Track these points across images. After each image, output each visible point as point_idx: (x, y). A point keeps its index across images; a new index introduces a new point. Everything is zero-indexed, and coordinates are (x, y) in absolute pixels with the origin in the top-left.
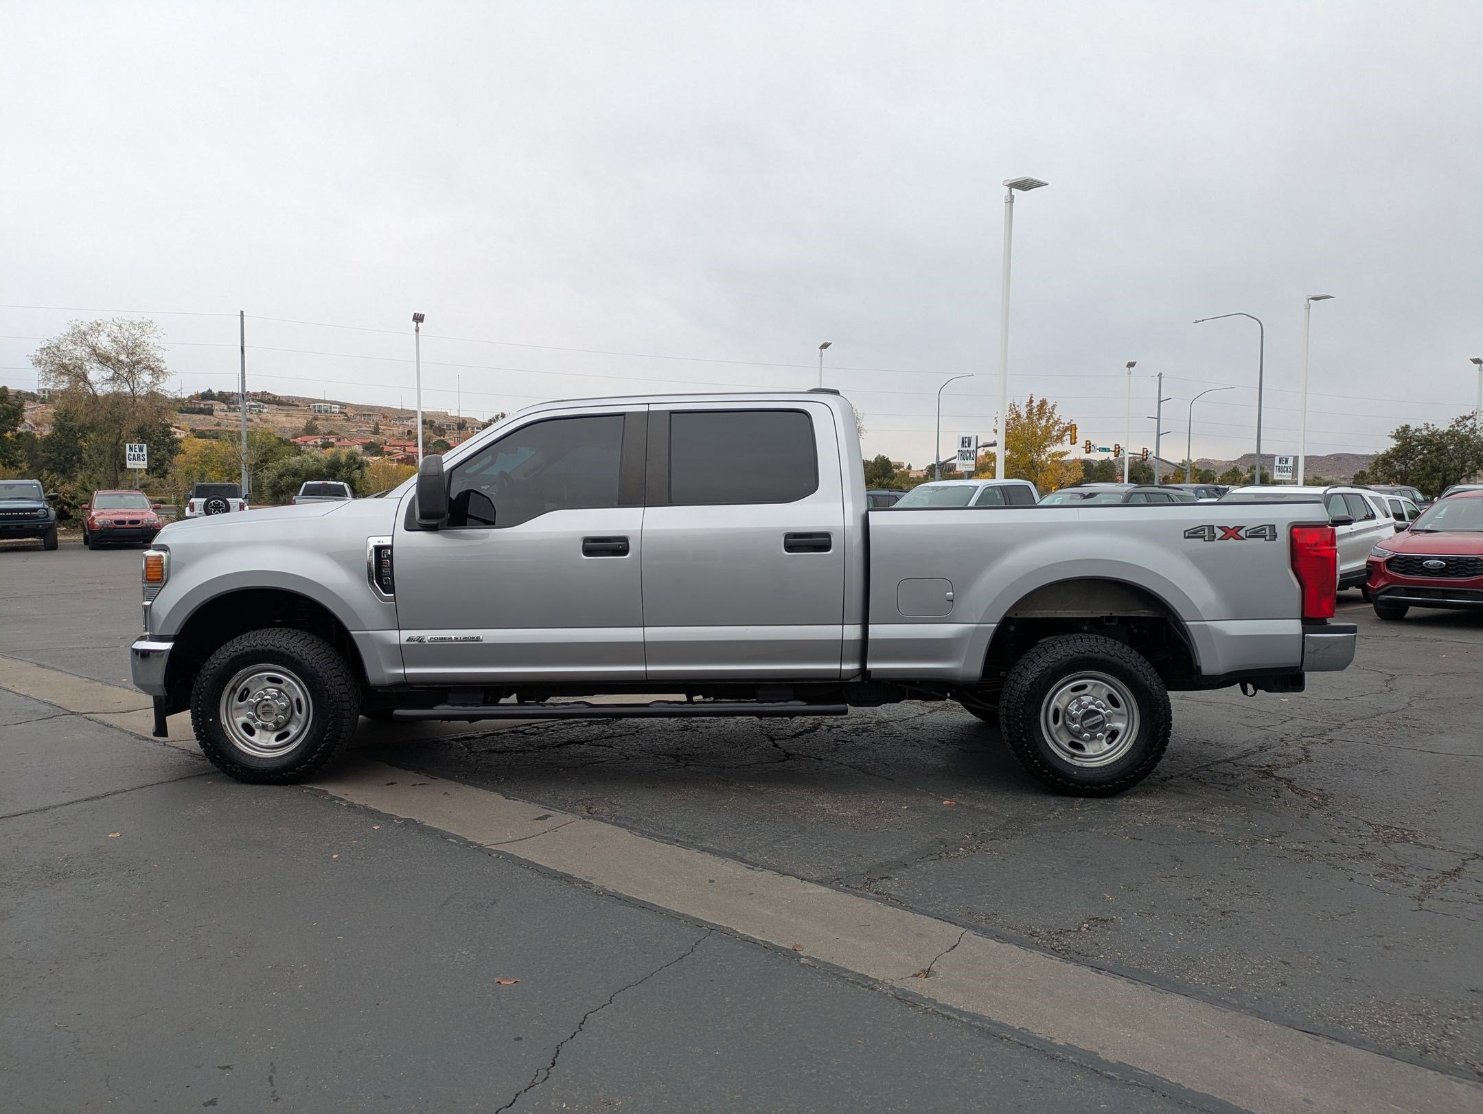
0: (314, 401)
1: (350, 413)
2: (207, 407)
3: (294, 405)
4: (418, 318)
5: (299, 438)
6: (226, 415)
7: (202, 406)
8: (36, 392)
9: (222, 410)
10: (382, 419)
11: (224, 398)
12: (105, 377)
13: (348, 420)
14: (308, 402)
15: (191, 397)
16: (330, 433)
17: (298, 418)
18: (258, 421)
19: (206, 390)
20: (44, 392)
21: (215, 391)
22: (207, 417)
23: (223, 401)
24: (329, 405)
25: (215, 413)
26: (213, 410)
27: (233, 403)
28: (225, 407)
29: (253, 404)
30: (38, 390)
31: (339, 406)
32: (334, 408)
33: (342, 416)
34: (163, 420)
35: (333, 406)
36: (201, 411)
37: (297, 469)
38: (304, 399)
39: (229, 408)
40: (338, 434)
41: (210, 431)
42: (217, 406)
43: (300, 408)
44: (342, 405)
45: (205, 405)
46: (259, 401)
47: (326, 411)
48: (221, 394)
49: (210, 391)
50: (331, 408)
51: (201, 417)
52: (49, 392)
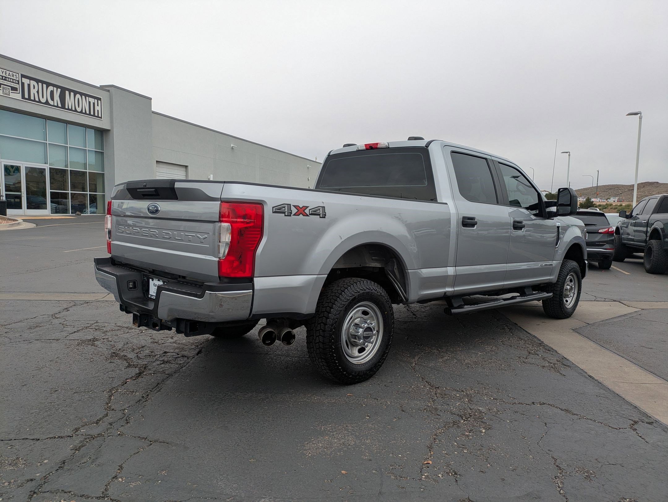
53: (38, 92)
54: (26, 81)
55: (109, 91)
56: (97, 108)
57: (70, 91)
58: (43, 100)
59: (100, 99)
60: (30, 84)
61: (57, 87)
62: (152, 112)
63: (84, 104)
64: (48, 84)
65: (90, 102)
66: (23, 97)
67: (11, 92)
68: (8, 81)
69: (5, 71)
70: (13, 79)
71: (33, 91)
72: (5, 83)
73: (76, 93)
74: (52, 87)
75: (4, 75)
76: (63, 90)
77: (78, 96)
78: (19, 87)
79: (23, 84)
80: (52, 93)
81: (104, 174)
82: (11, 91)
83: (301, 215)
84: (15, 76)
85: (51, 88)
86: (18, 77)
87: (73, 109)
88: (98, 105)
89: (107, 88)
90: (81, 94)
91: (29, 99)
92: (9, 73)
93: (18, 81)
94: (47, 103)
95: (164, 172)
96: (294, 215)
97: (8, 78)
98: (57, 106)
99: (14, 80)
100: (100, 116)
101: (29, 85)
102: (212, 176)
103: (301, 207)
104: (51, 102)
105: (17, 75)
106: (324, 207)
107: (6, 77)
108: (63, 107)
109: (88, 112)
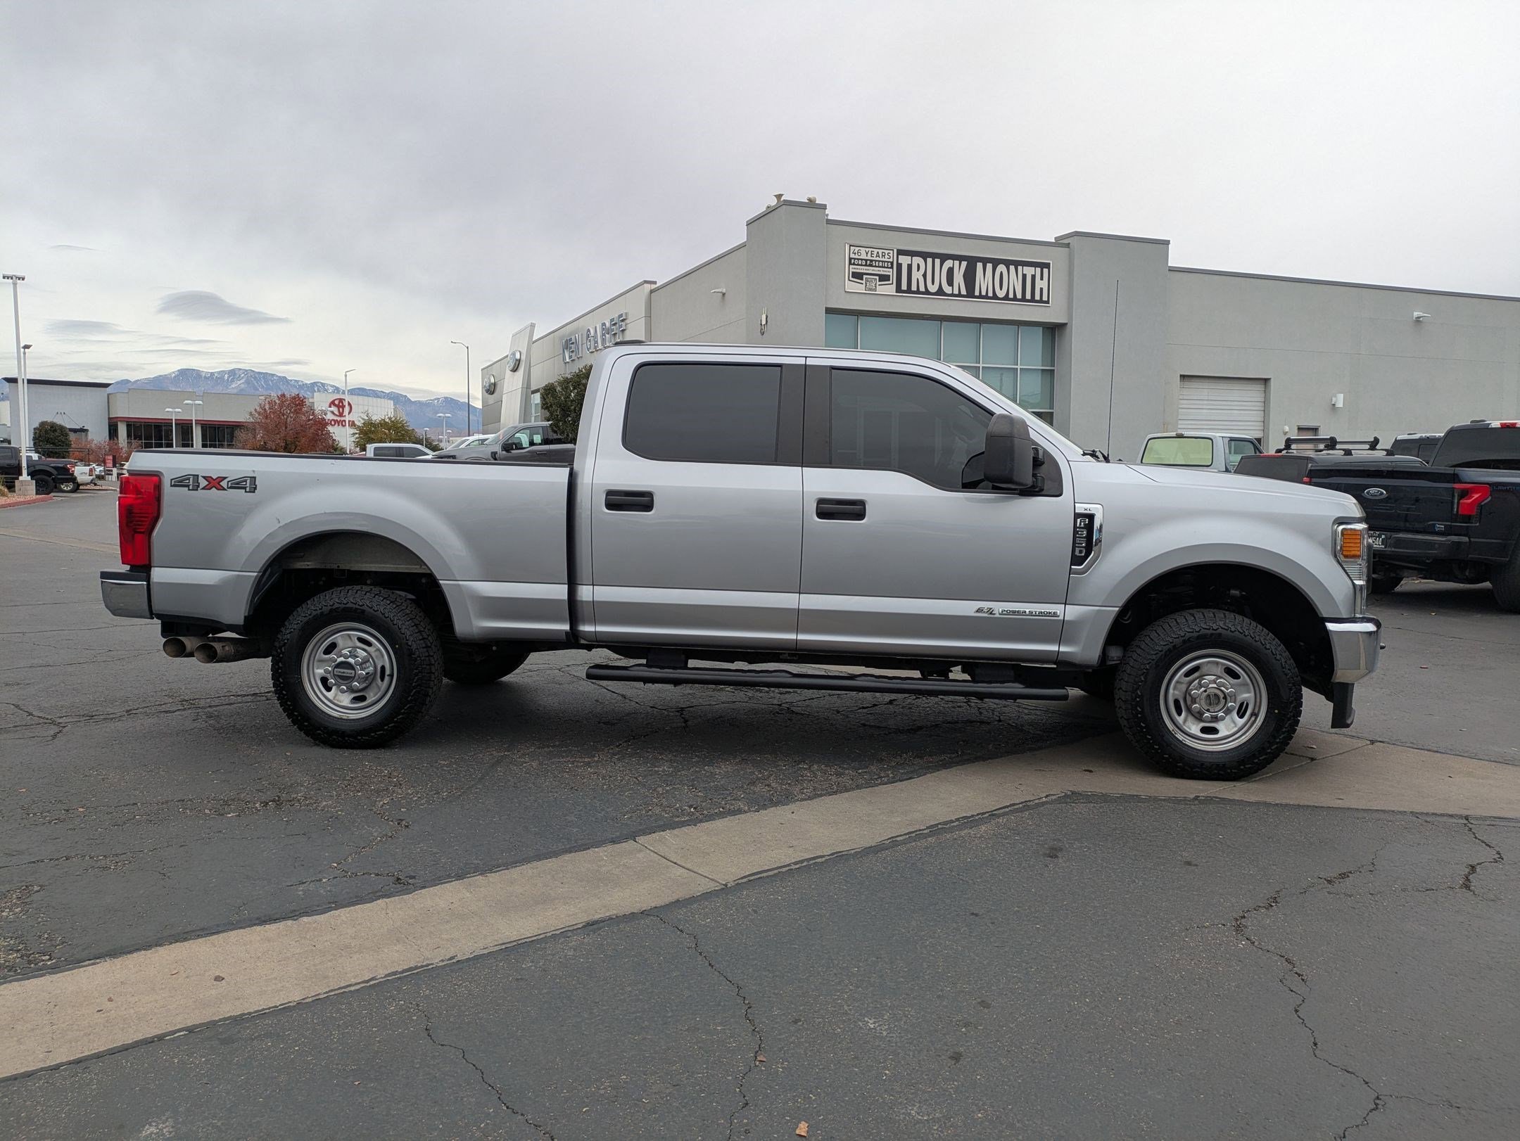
53: (925, 276)
54: (904, 260)
55: (1068, 245)
56: (1039, 284)
57: (985, 261)
58: (933, 289)
59: (1047, 266)
60: (911, 264)
61: (960, 258)
62: (1169, 270)
63: (1013, 281)
64: (944, 258)
65: (1024, 276)
66: (899, 289)
67: (879, 285)
68: (875, 266)
69: (871, 250)
70: (882, 261)
71: (917, 275)
72: (871, 270)
73: (996, 263)
74: (952, 261)
75: (869, 258)
76: (972, 262)
77: (1001, 268)
78: (892, 273)
79: (899, 266)
80: (950, 272)
81: (1053, 413)
82: (878, 283)
83: (214, 489)
84: (886, 256)
85: (949, 263)
86: (891, 256)
87: (990, 294)
88: (1042, 279)
89: (1066, 241)
90: (1008, 263)
91: (909, 291)
92: (878, 253)
93: (892, 263)
94: (940, 292)
95: (1202, 398)
96: (203, 489)
97: (876, 261)
98: (960, 295)
99: (885, 262)
100: (1045, 298)
101: (910, 267)
102: (1341, 397)
103: (214, 478)
104: (947, 289)
105: (891, 252)
106: (255, 478)
107: (871, 261)
108: (971, 294)
109: (1019, 296)
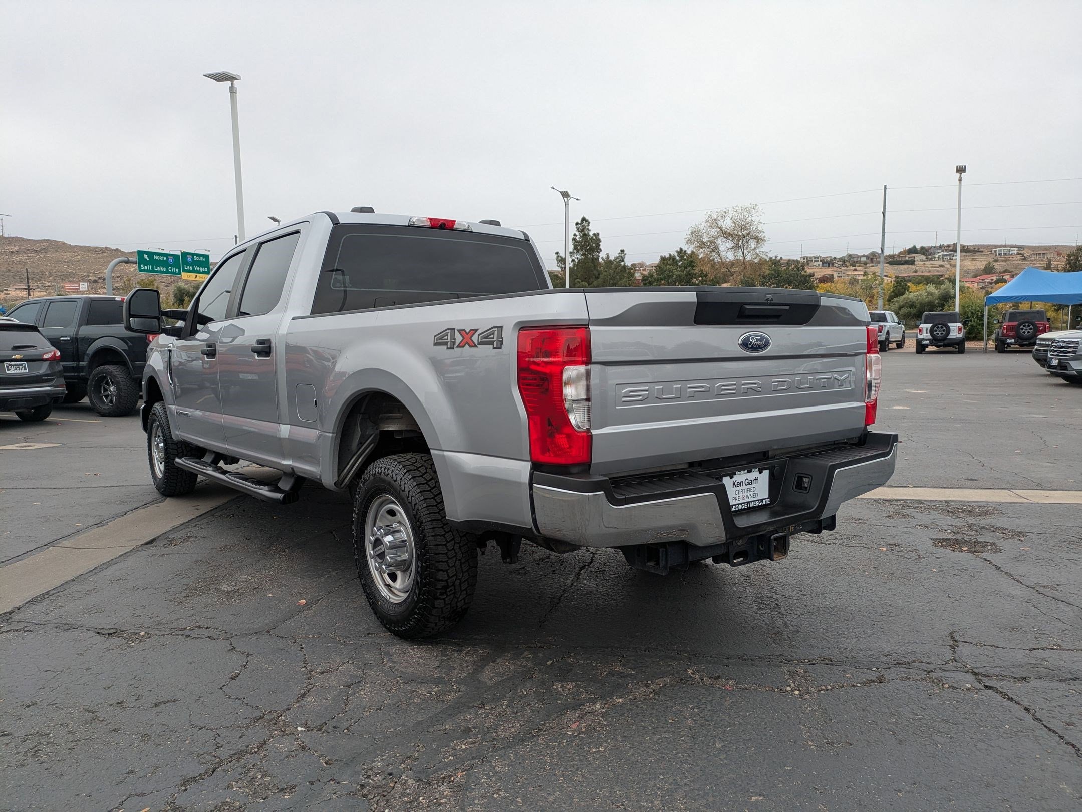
0: (996, 247)
1: (1026, 253)
2: (910, 259)
3: (979, 252)
4: (961, 170)
5: (979, 278)
6: (924, 264)
7: (907, 259)
8: (799, 259)
9: (922, 261)
10: (1057, 256)
11: (924, 251)
12: (728, 246)
13: (1025, 259)
14: (990, 248)
15: (901, 253)
16: (1005, 272)
17: (981, 261)
18: (948, 266)
19: (911, 246)
20: (804, 259)
21: (918, 247)
22: (910, 266)
23: (924, 254)
24: (1009, 248)
25: (916, 263)
26: (914, 261)
27: (930, 255)
28: (924, 258)
29: (946, 253)
30: (801, 258)
31: (1017, 249)
32: (1013, 250)
33: (1019, 257)
34: (805, 272)
35: (1012, 249)
36: (906, 263)
37: (914, 302)
38: (988, 246)
39: (927, 258)
40: (1012, 272)
41: (909, 276)
42: (918, 258)
43: (984, 253)
44: (1020, 248)
45: (909, 258)
46: (951, 251)
47: (1006, 254)
48: (922, 248)
49: (914, 247)
50: (1010, 251)
51: (906, 267)
52: (807, 259)
